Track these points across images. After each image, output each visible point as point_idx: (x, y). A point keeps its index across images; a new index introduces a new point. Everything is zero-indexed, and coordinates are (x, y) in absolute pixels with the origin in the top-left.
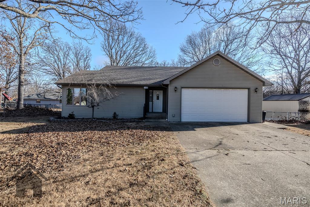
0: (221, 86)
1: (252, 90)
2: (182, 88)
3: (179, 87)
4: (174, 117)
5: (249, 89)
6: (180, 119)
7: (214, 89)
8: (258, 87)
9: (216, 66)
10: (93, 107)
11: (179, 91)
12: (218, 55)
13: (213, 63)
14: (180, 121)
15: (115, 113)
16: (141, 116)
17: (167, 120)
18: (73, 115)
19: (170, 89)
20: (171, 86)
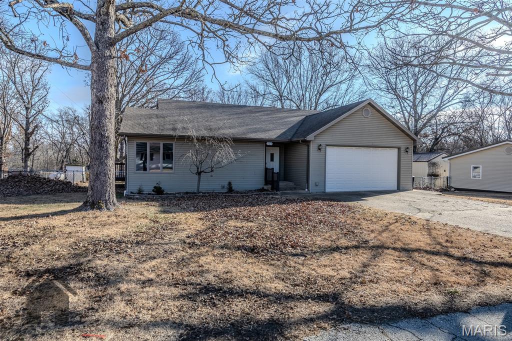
0: (370, 144)
1: (403, 150)
2: (327, 146)
3: (323, 145)
4: (317, 186)
5: (399, 149)
6: (324, 189)
7: (371, 148)
8: (409, 147)
9: (365, 118)
10: (199, 173)
11: (323, 150)
12: (370, 104)
13: (362, 114)
14: (323, 191)
15: (230, 184)
16: (260, 187)
17: (306, 190)
18: (161, 188)
19: (313, 148)
20: (314, 143)
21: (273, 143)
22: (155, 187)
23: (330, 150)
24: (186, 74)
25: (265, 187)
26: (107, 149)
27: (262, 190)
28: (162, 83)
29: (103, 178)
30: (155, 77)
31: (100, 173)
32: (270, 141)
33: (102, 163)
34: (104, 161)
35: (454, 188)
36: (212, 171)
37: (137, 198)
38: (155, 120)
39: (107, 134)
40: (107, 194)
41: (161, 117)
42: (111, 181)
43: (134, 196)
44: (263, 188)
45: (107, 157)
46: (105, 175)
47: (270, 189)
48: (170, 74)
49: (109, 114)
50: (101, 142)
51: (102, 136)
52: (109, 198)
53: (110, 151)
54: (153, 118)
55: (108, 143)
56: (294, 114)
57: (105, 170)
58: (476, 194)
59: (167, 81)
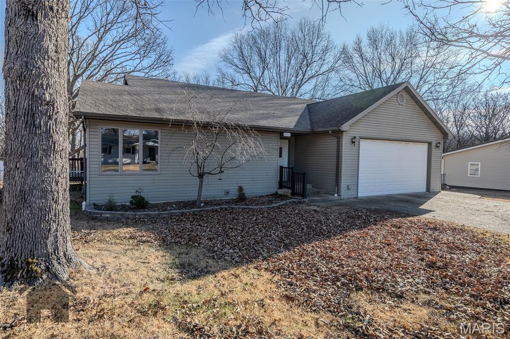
0: (404, 137)
1: (433, 145)
2: (361, 138)
3: (356, 137)
4: (349, 189)
5: (430, 144)
6: (356, 193)
9: (400, 105)
10: (201, 176)
11: (356, 143)
12: (407, 87)
13: (397, 100)
14: (356, 196)
15: (241, 189)
16: (273, 191)
17: (336, 195)
18: (143, 199)
19: (346, 140)
20: (346, 135)
21: (291, 133)
22: (133, 197)
23: (364, 145)
24: (153, 56)
25: (280, 192)
26: (48, 131)
27: (276, 196)
28: (124, 64)
29: (40, 203)
30: (115, 57)
31: (31, 191)
32: (287, 130)
33: (35, 166)
34: (41, 159)
35: (449, 186)
36: (221, 172)
37: (107, 218)
38: (127, 97)
39: (47, 95)
40: (51, 239)
41: (134, 94)
42: (60, 207)
43: (101, 213)
44: (277, 193)
45: (50, 149)
46: (45, 193)
47: (289, 195)
48: (134, 55)
49: (51, 48)
50: (31, 114)
51: (36, 99)
52: (56, 249)
53: (56, 137)
54: (124, 95)
55: (50, 118)
56: (291, 102)
57: (43, 182)
58: (477, 192)
59: (130, 63)
